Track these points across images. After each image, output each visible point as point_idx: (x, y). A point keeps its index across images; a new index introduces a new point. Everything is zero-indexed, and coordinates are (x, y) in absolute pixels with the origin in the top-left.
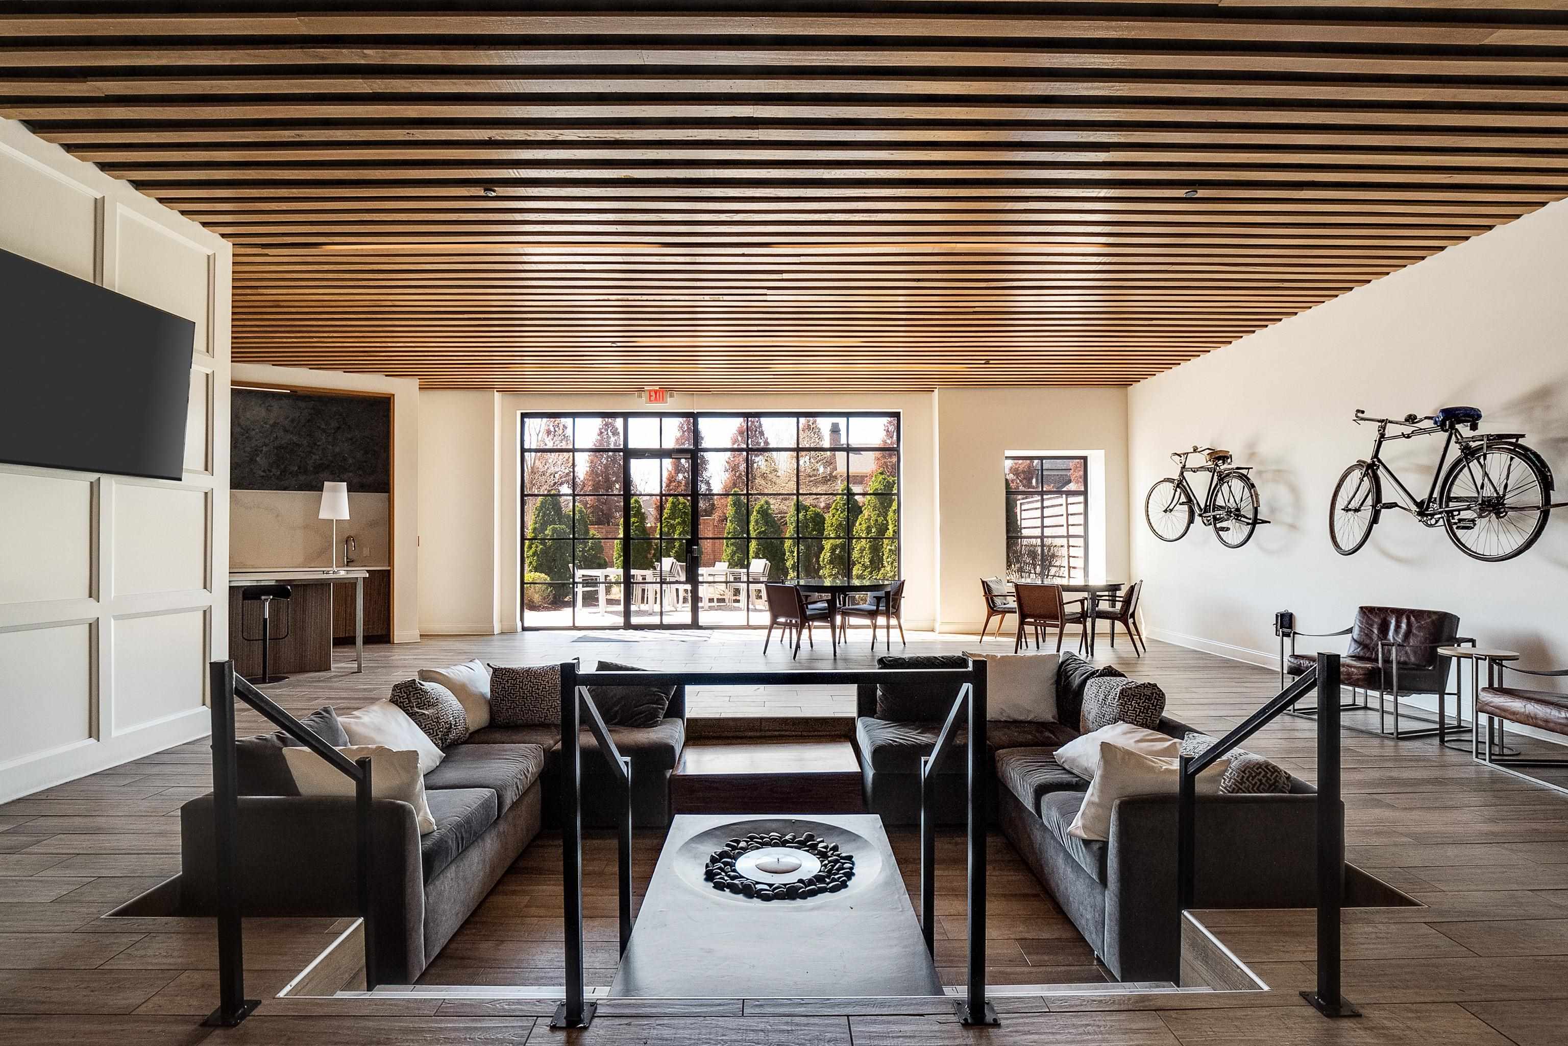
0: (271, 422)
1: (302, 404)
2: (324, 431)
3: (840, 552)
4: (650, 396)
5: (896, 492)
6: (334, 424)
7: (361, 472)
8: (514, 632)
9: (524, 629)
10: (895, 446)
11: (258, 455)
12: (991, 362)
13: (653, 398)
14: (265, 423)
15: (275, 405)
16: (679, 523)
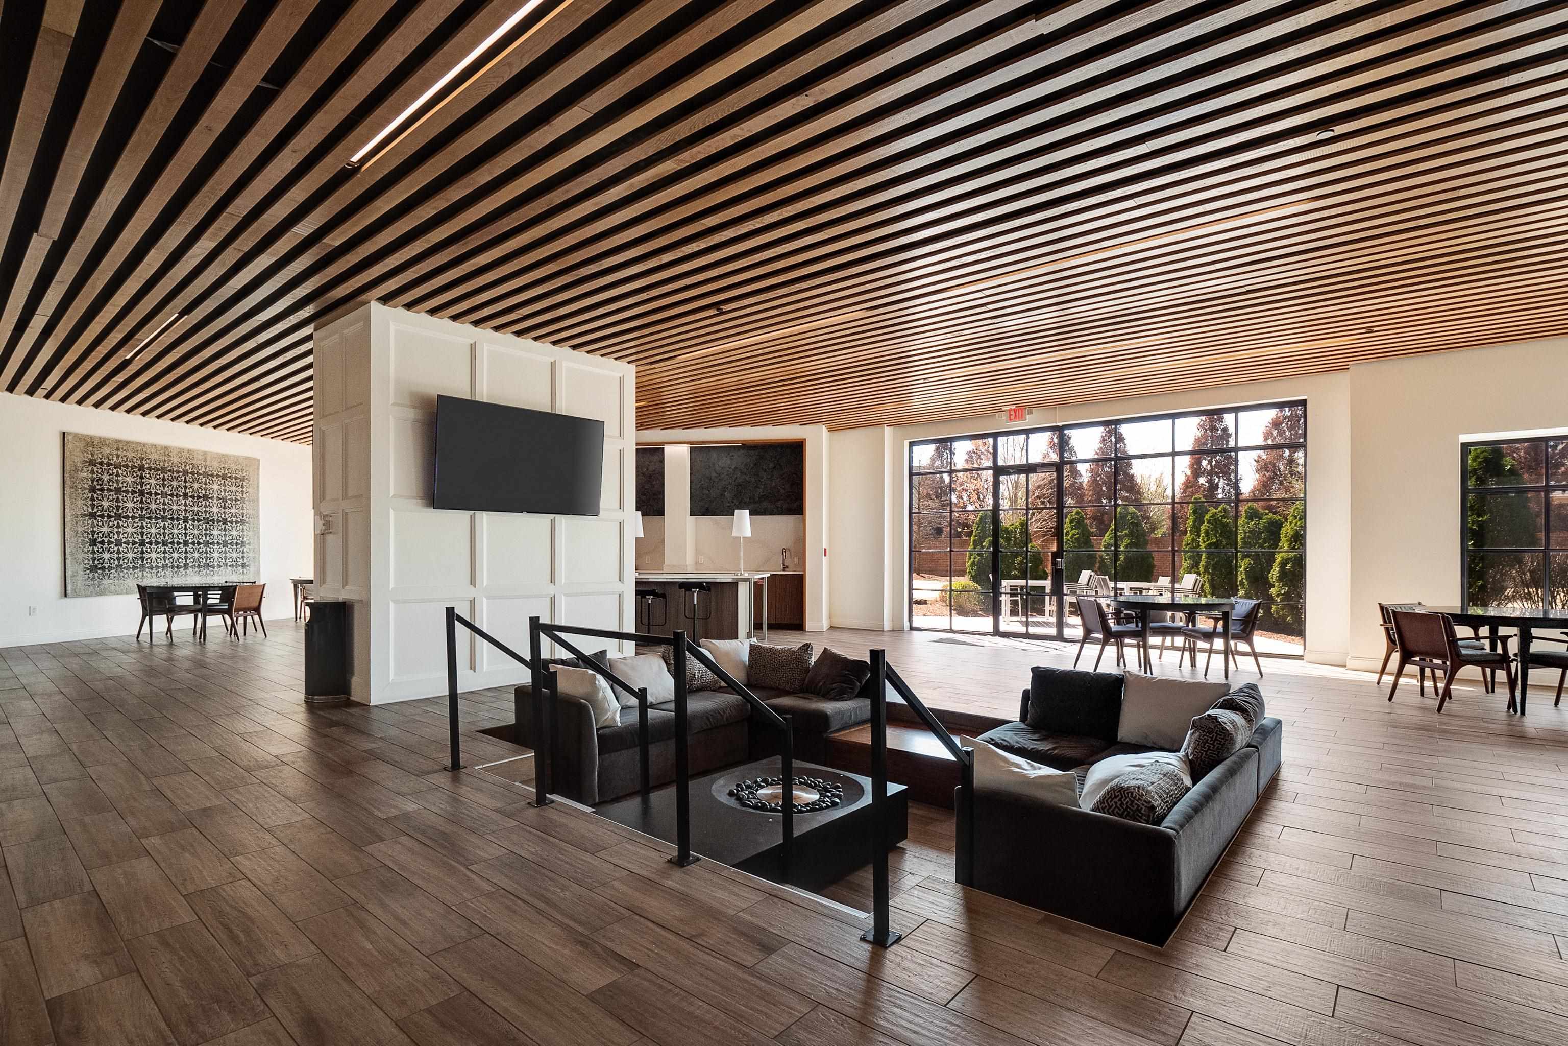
0: (733, 467)
1: (752, 453)
2: (765, 471)
3: (1292, 567)
4: (1010, 415)
5: (1302, 495)
6: (771, 465)
7: (788, 500)
8: (902, 630)
9: (912, 629)
10: (1301, 440)
11: (725, 491)
12: (1375, 329)
13: (1012, 417)
14: (730, 468)
15: (736, 454)
16: (1126, 535)
